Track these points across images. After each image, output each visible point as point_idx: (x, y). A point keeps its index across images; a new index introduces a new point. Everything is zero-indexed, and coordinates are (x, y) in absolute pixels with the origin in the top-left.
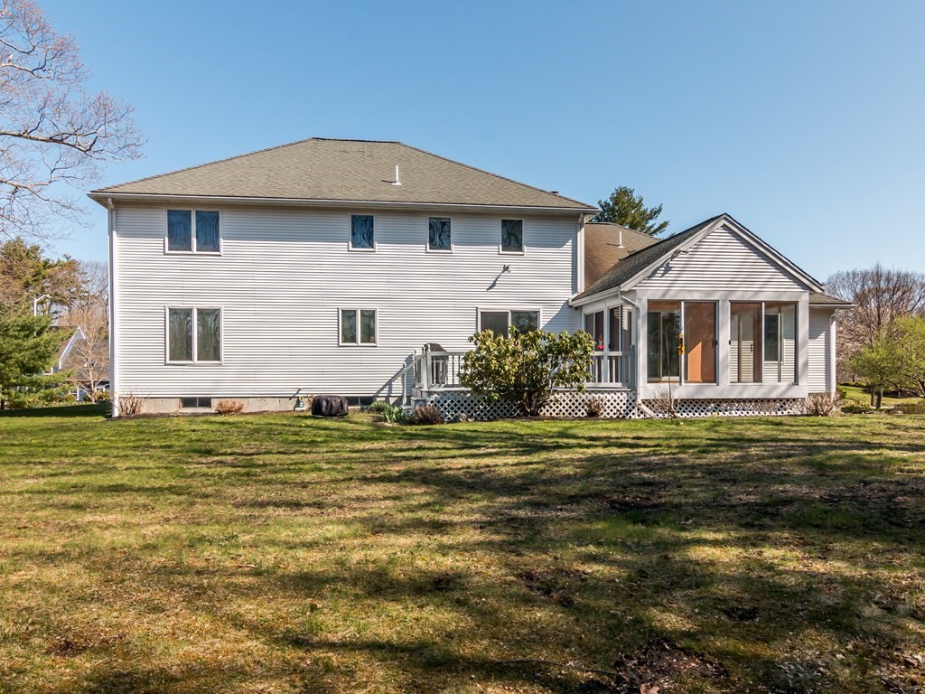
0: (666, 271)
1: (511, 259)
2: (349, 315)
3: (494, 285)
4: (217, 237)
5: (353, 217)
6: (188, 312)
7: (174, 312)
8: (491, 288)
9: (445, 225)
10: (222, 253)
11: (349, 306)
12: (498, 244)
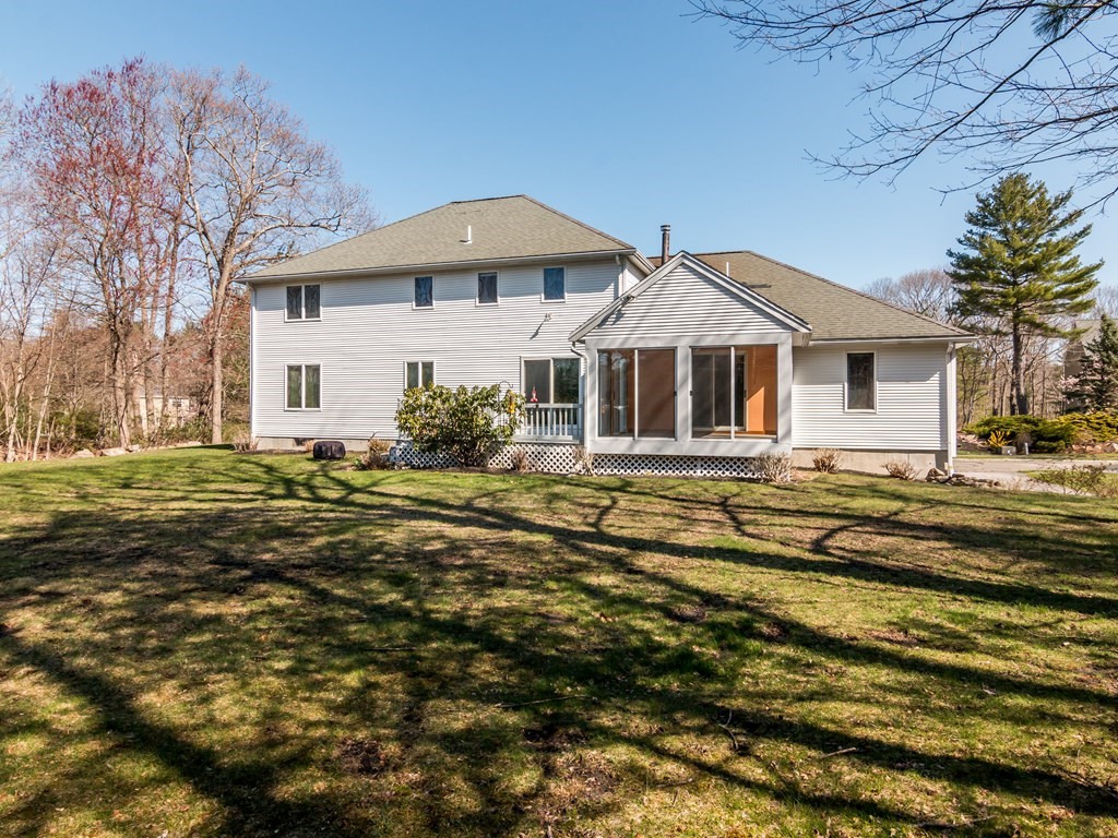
0: (617, 319)
1: (553, 307)
2: (412, 367)
3: (536, 333)
4: (318, 305)
5: (417, 280)
6: (298, 369)
7: (291, 368)
8: (534, 336)
9: (493, 280)
10: (321, 318)
11: (413, 359)
12: (539, 293)
